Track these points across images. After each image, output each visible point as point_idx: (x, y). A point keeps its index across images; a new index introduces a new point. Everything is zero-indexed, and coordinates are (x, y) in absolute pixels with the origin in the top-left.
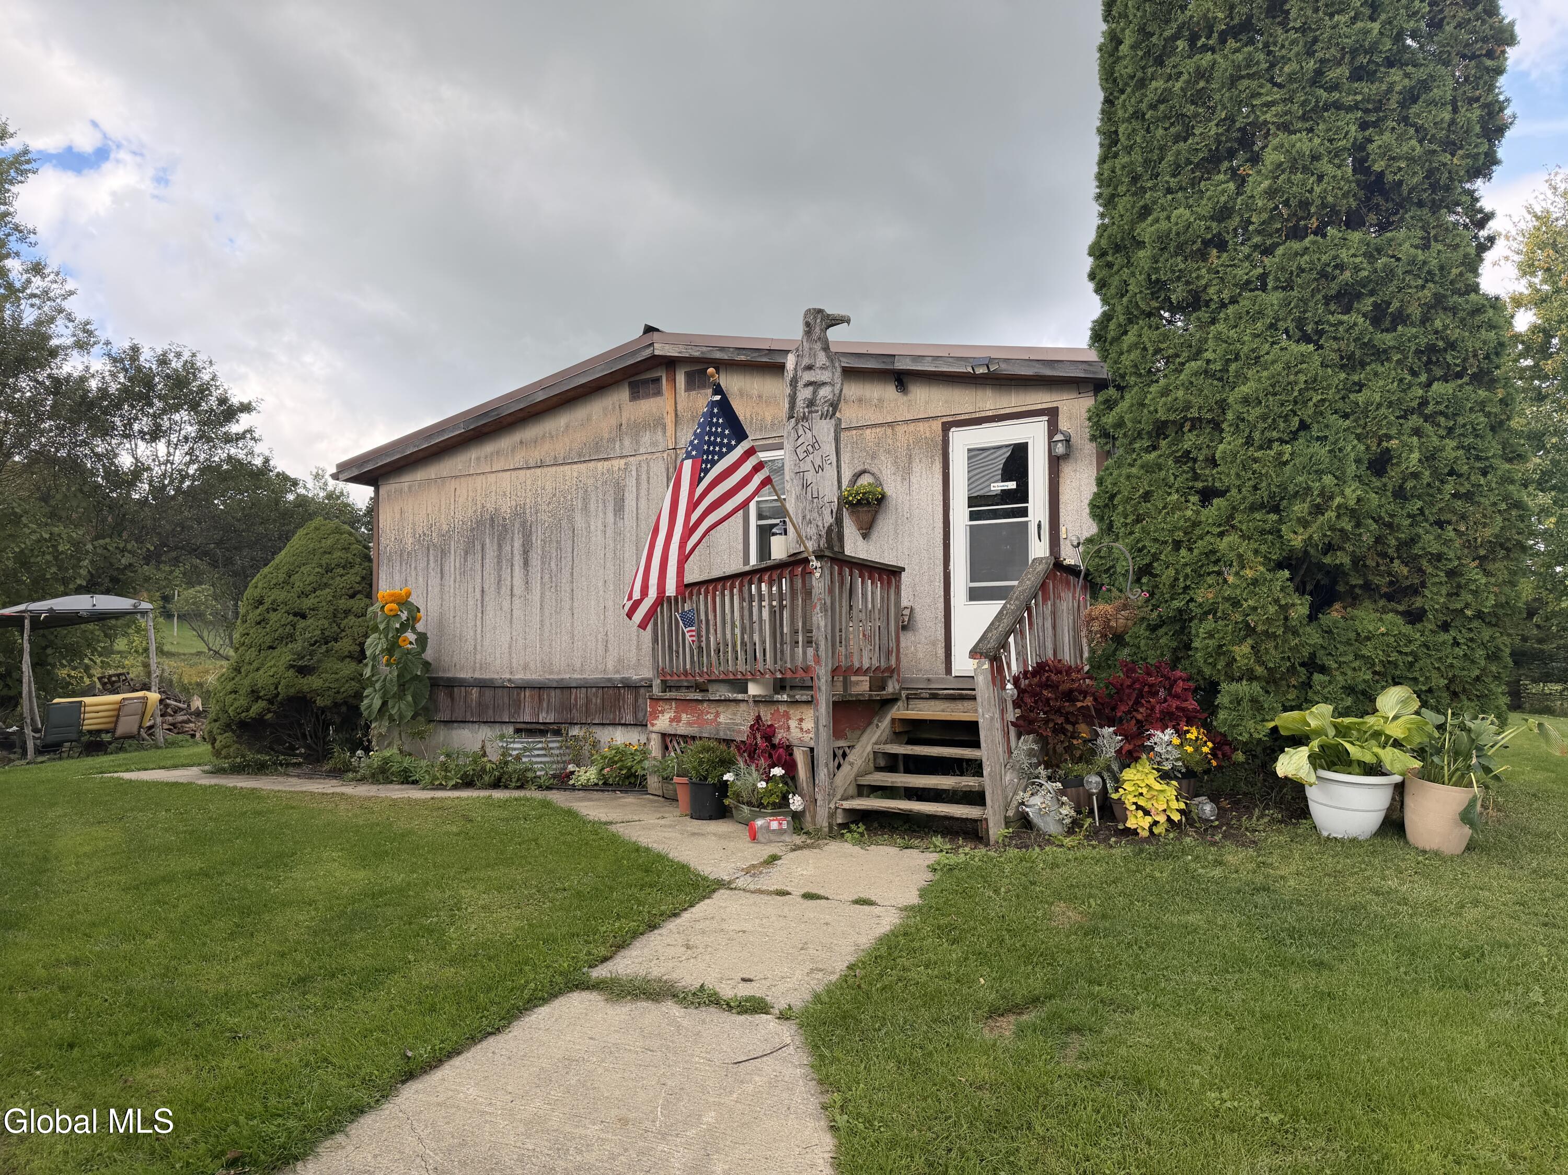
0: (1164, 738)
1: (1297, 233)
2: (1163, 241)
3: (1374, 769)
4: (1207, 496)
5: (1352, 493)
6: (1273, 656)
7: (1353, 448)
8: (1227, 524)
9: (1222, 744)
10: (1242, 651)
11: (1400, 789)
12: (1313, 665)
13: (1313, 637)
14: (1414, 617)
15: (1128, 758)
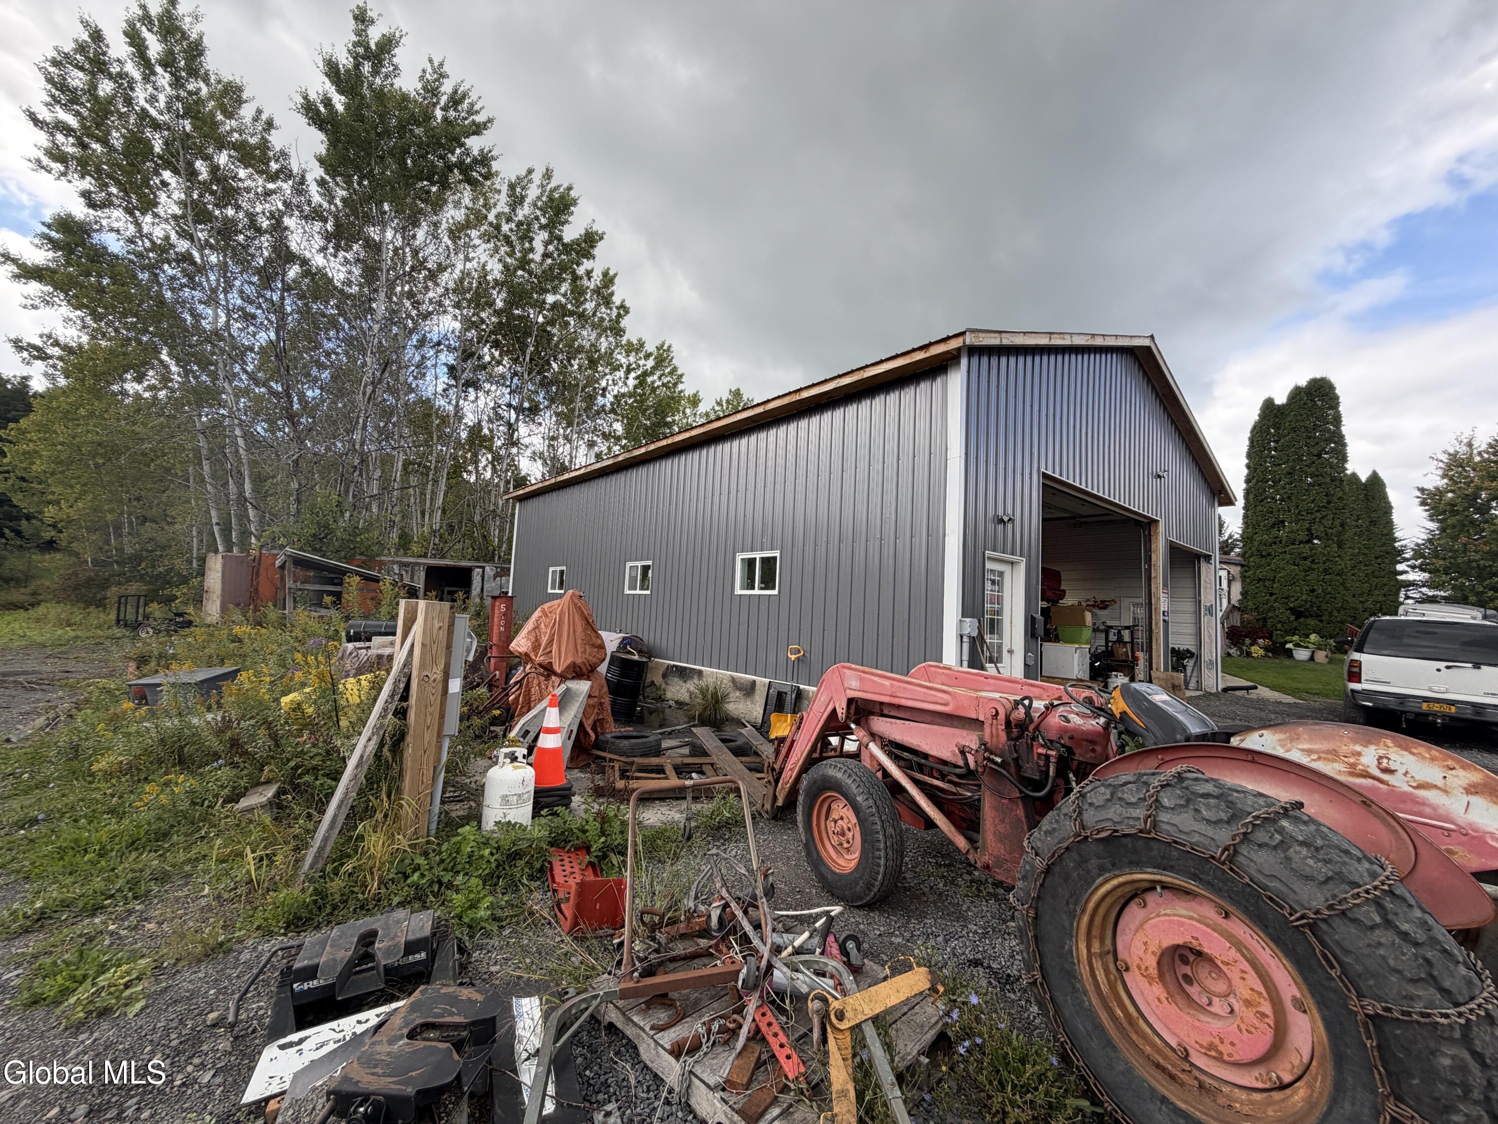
0: (1261, 641)
1: (1293, 544)
2: (1261, 542)
3: (1307, 647)
4: (1271, 594)
5: (1304, 598)
6: (1286, 627)
7: (1305, 588)
8: (1276, 601)
9: (1274, 643)
10: (1279, 626)
11: (1313, 652)
12: (1295, 629)
13: (1296, 624)
14: (1321, 621)
15: (1252, 645)
